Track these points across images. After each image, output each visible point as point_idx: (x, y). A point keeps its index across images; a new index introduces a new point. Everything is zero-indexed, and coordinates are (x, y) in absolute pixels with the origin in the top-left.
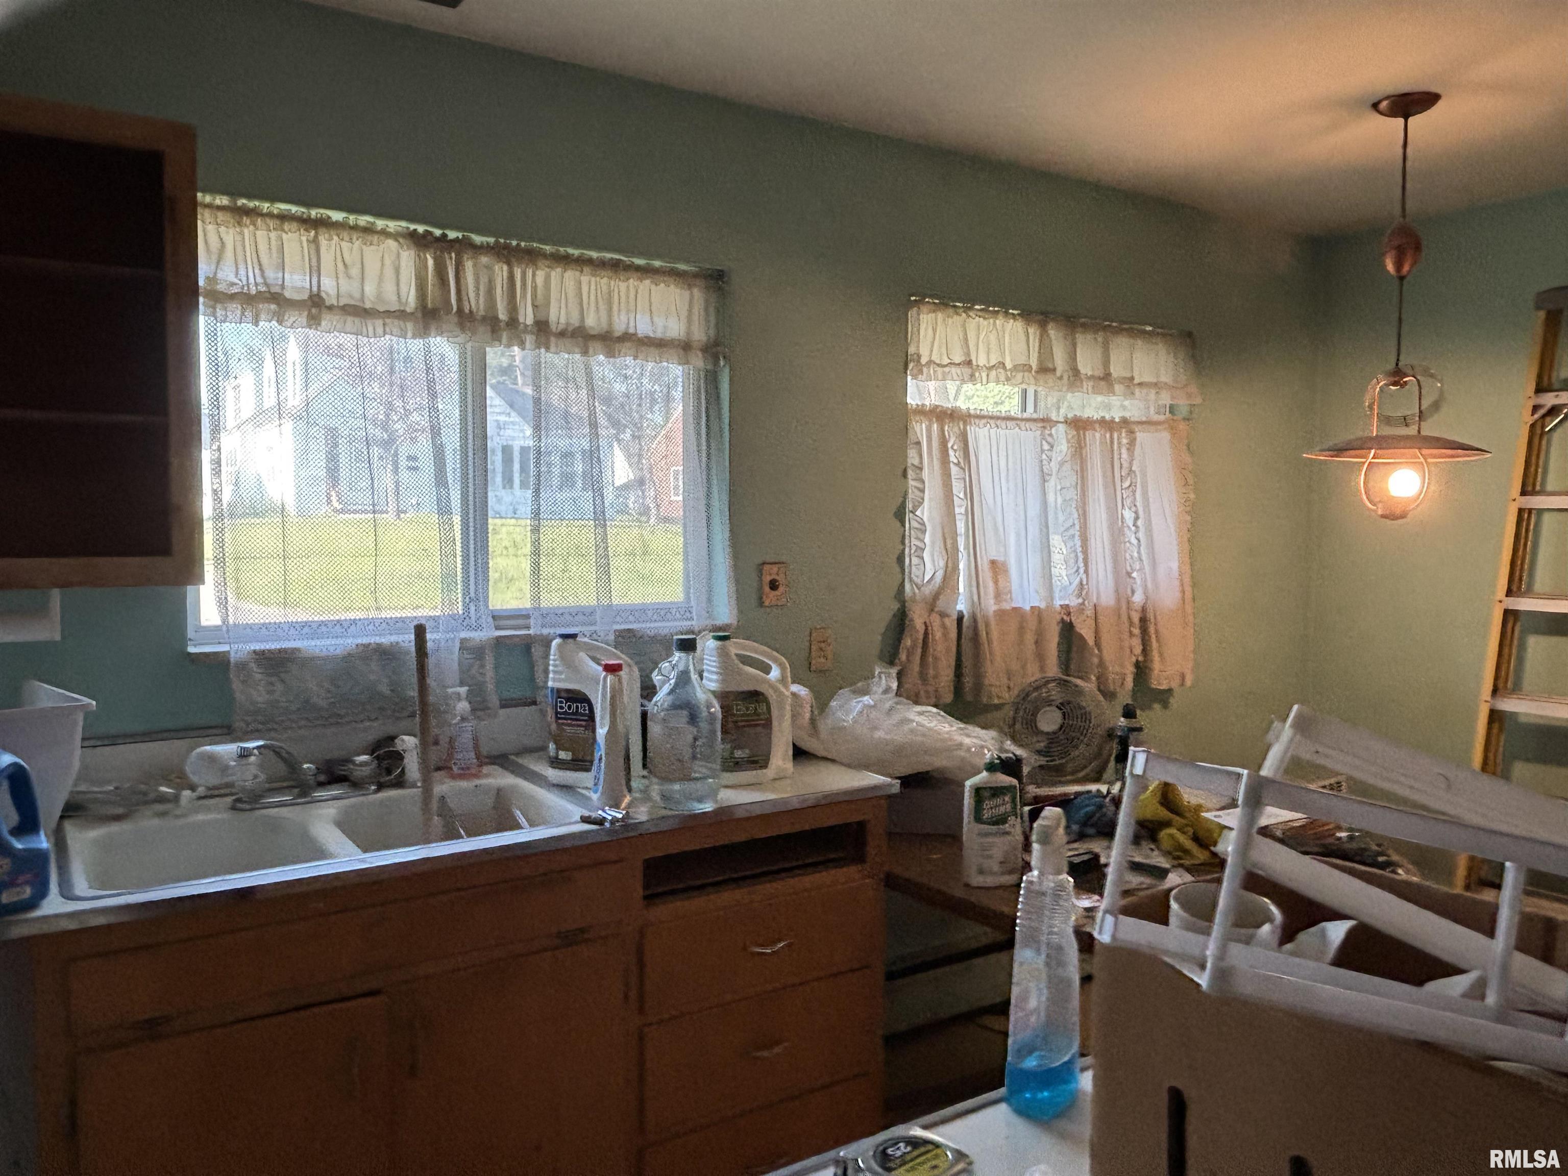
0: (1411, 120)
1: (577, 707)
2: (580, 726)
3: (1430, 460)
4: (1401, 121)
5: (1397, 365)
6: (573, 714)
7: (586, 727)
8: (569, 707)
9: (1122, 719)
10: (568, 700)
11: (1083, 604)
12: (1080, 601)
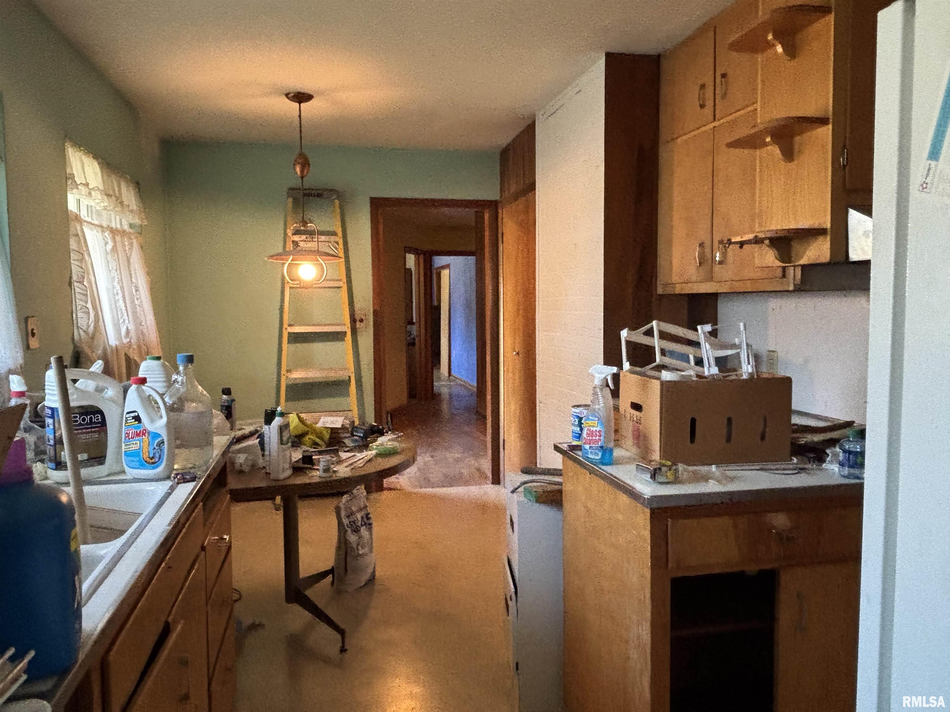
0: (302, 105)
1: (91, 418)
2: (95, 432)
3: (326, 262)
4: (297, 105)
5: (303, 218)
6: (87, 424)
7: (99, 432)
8: (84, 420)
9: (224, 396)
10: (81, 414)
11: (130, 341)
12: (128, 340)
